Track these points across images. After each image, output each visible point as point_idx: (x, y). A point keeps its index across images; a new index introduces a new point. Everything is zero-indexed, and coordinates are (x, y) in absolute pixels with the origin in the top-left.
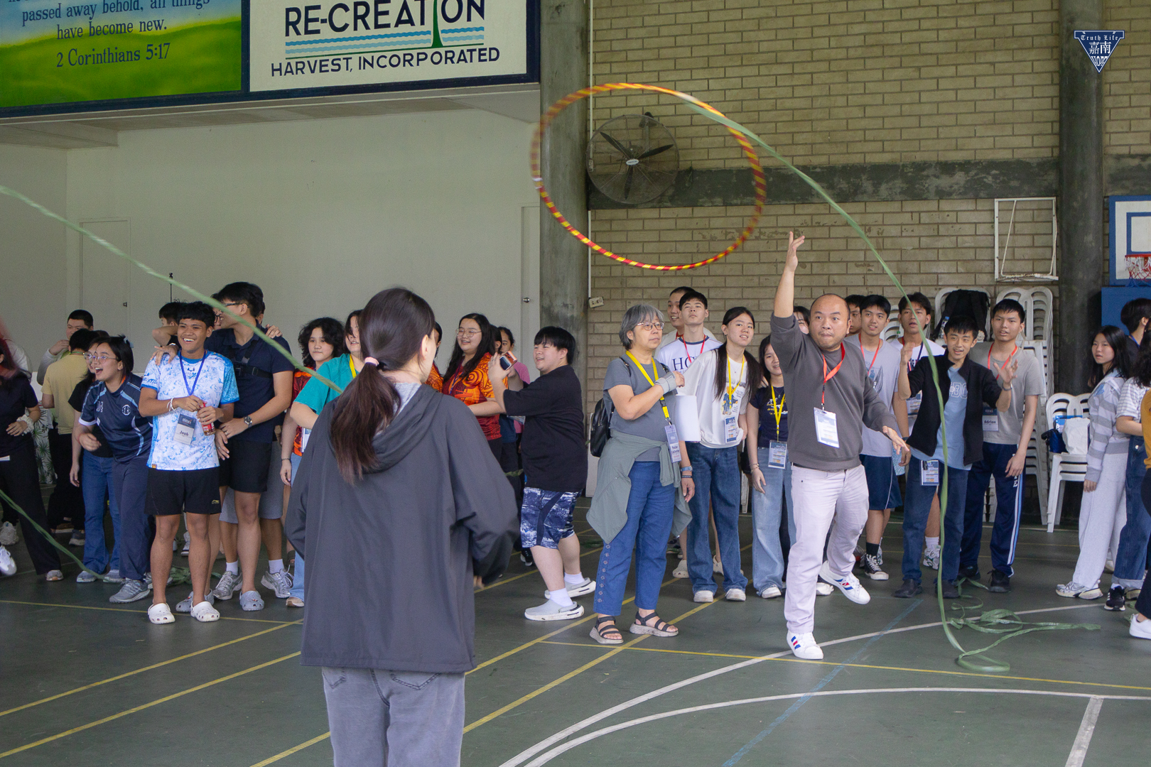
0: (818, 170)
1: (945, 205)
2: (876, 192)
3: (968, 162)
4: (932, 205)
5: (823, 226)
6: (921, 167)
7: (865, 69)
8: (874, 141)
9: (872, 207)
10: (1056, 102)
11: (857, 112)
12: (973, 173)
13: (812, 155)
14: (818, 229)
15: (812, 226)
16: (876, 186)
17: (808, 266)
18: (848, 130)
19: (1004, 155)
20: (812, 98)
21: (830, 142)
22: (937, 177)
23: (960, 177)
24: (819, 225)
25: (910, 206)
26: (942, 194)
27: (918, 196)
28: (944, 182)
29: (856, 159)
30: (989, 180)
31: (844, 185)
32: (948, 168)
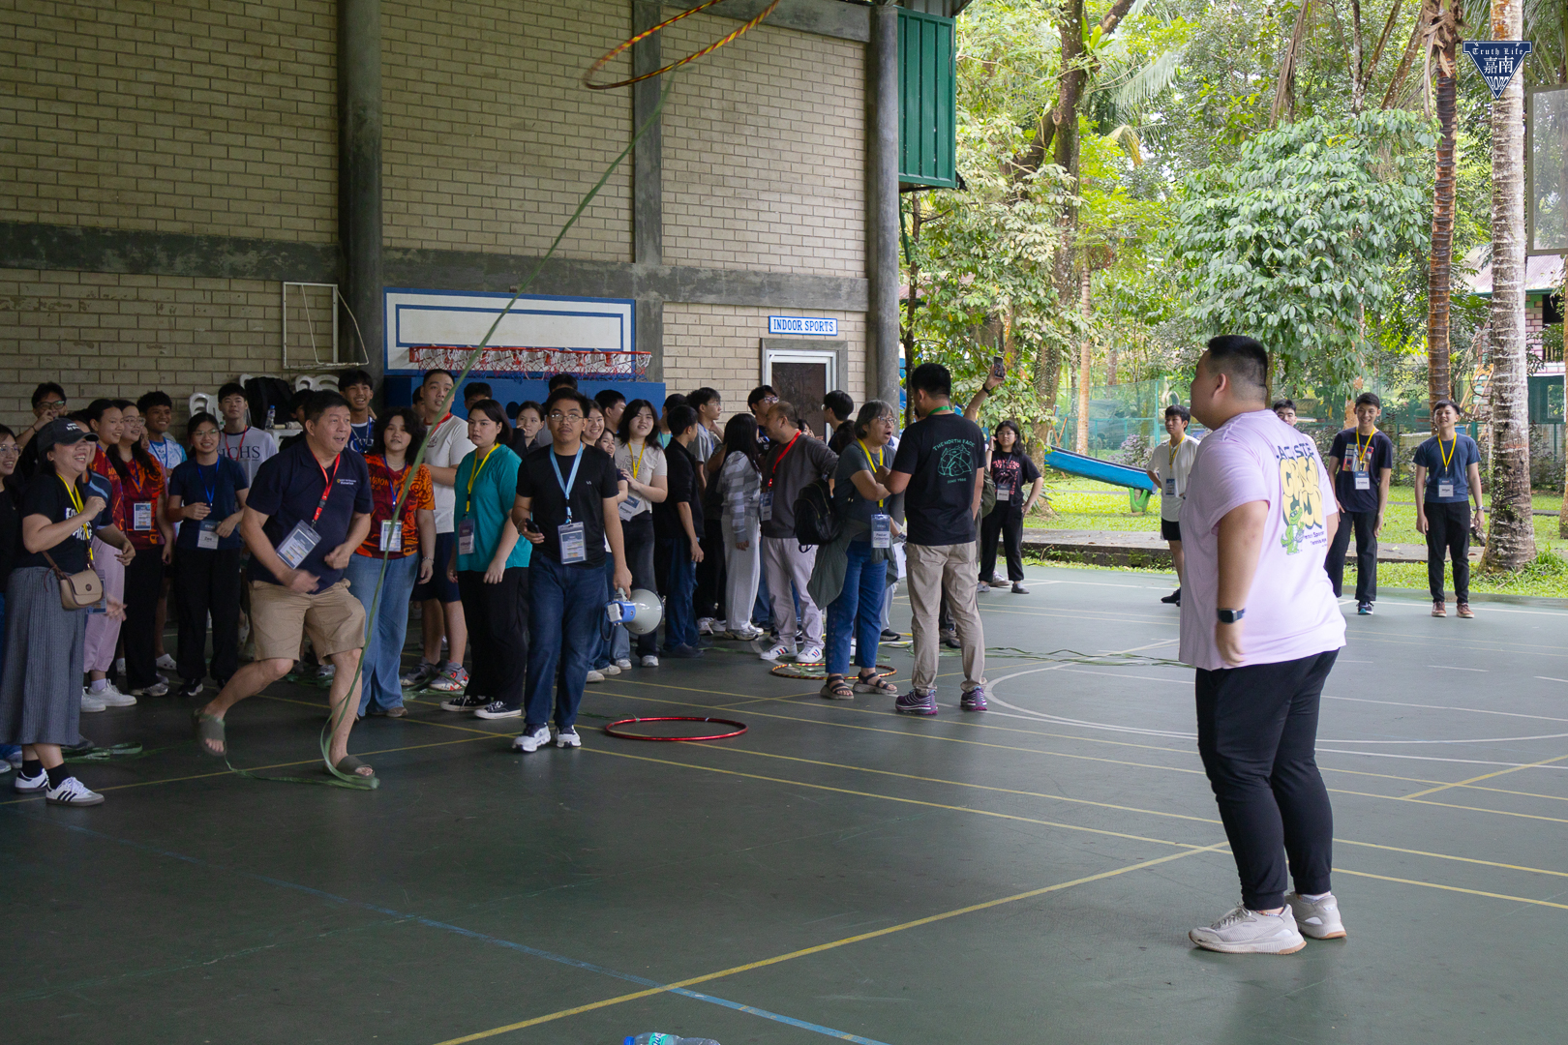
0: (108, 234)
1: (238, 285)
2: (171, 265)
3: (260, 241)
4: (223, 284)
5: (112, 299)
6: (216, 241)
7: (155, 124)
8: (165, 207)
9: (165, 281)
10: (335, 186)
11: (148, 172)
12: (264, 253)
13: (99, 215)
14: (106, 302)
15: (99, 299)
16: (171, 258)
17: (96, 345)
18: (137, 191)
19: (289, 236)
20: (98, 148)
21: (118, 203)
22: (232, 254)
23: (252, 257)
24: (107, 298)
25: (204, 283)
26: (236, 273)
27: (213, 274)
28: (238, 259)
29: (147, 226)
30: (279, 261)
31: (137, 255)
32: (241, 245)
